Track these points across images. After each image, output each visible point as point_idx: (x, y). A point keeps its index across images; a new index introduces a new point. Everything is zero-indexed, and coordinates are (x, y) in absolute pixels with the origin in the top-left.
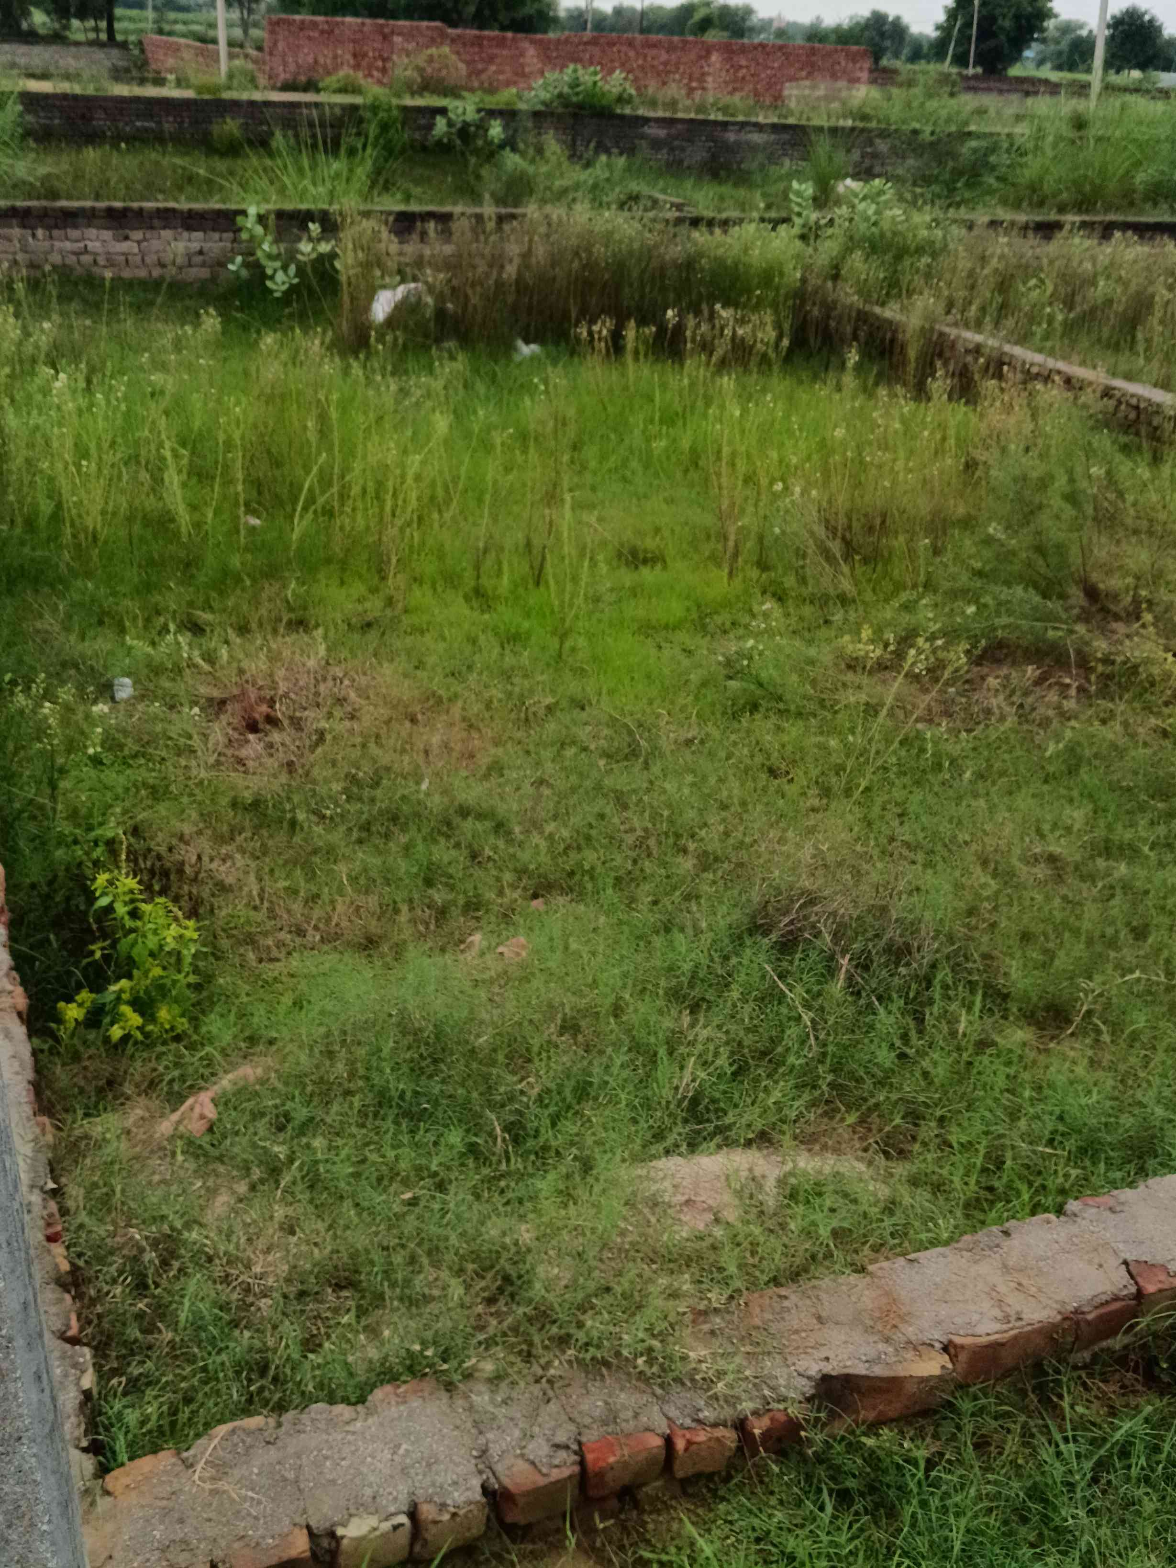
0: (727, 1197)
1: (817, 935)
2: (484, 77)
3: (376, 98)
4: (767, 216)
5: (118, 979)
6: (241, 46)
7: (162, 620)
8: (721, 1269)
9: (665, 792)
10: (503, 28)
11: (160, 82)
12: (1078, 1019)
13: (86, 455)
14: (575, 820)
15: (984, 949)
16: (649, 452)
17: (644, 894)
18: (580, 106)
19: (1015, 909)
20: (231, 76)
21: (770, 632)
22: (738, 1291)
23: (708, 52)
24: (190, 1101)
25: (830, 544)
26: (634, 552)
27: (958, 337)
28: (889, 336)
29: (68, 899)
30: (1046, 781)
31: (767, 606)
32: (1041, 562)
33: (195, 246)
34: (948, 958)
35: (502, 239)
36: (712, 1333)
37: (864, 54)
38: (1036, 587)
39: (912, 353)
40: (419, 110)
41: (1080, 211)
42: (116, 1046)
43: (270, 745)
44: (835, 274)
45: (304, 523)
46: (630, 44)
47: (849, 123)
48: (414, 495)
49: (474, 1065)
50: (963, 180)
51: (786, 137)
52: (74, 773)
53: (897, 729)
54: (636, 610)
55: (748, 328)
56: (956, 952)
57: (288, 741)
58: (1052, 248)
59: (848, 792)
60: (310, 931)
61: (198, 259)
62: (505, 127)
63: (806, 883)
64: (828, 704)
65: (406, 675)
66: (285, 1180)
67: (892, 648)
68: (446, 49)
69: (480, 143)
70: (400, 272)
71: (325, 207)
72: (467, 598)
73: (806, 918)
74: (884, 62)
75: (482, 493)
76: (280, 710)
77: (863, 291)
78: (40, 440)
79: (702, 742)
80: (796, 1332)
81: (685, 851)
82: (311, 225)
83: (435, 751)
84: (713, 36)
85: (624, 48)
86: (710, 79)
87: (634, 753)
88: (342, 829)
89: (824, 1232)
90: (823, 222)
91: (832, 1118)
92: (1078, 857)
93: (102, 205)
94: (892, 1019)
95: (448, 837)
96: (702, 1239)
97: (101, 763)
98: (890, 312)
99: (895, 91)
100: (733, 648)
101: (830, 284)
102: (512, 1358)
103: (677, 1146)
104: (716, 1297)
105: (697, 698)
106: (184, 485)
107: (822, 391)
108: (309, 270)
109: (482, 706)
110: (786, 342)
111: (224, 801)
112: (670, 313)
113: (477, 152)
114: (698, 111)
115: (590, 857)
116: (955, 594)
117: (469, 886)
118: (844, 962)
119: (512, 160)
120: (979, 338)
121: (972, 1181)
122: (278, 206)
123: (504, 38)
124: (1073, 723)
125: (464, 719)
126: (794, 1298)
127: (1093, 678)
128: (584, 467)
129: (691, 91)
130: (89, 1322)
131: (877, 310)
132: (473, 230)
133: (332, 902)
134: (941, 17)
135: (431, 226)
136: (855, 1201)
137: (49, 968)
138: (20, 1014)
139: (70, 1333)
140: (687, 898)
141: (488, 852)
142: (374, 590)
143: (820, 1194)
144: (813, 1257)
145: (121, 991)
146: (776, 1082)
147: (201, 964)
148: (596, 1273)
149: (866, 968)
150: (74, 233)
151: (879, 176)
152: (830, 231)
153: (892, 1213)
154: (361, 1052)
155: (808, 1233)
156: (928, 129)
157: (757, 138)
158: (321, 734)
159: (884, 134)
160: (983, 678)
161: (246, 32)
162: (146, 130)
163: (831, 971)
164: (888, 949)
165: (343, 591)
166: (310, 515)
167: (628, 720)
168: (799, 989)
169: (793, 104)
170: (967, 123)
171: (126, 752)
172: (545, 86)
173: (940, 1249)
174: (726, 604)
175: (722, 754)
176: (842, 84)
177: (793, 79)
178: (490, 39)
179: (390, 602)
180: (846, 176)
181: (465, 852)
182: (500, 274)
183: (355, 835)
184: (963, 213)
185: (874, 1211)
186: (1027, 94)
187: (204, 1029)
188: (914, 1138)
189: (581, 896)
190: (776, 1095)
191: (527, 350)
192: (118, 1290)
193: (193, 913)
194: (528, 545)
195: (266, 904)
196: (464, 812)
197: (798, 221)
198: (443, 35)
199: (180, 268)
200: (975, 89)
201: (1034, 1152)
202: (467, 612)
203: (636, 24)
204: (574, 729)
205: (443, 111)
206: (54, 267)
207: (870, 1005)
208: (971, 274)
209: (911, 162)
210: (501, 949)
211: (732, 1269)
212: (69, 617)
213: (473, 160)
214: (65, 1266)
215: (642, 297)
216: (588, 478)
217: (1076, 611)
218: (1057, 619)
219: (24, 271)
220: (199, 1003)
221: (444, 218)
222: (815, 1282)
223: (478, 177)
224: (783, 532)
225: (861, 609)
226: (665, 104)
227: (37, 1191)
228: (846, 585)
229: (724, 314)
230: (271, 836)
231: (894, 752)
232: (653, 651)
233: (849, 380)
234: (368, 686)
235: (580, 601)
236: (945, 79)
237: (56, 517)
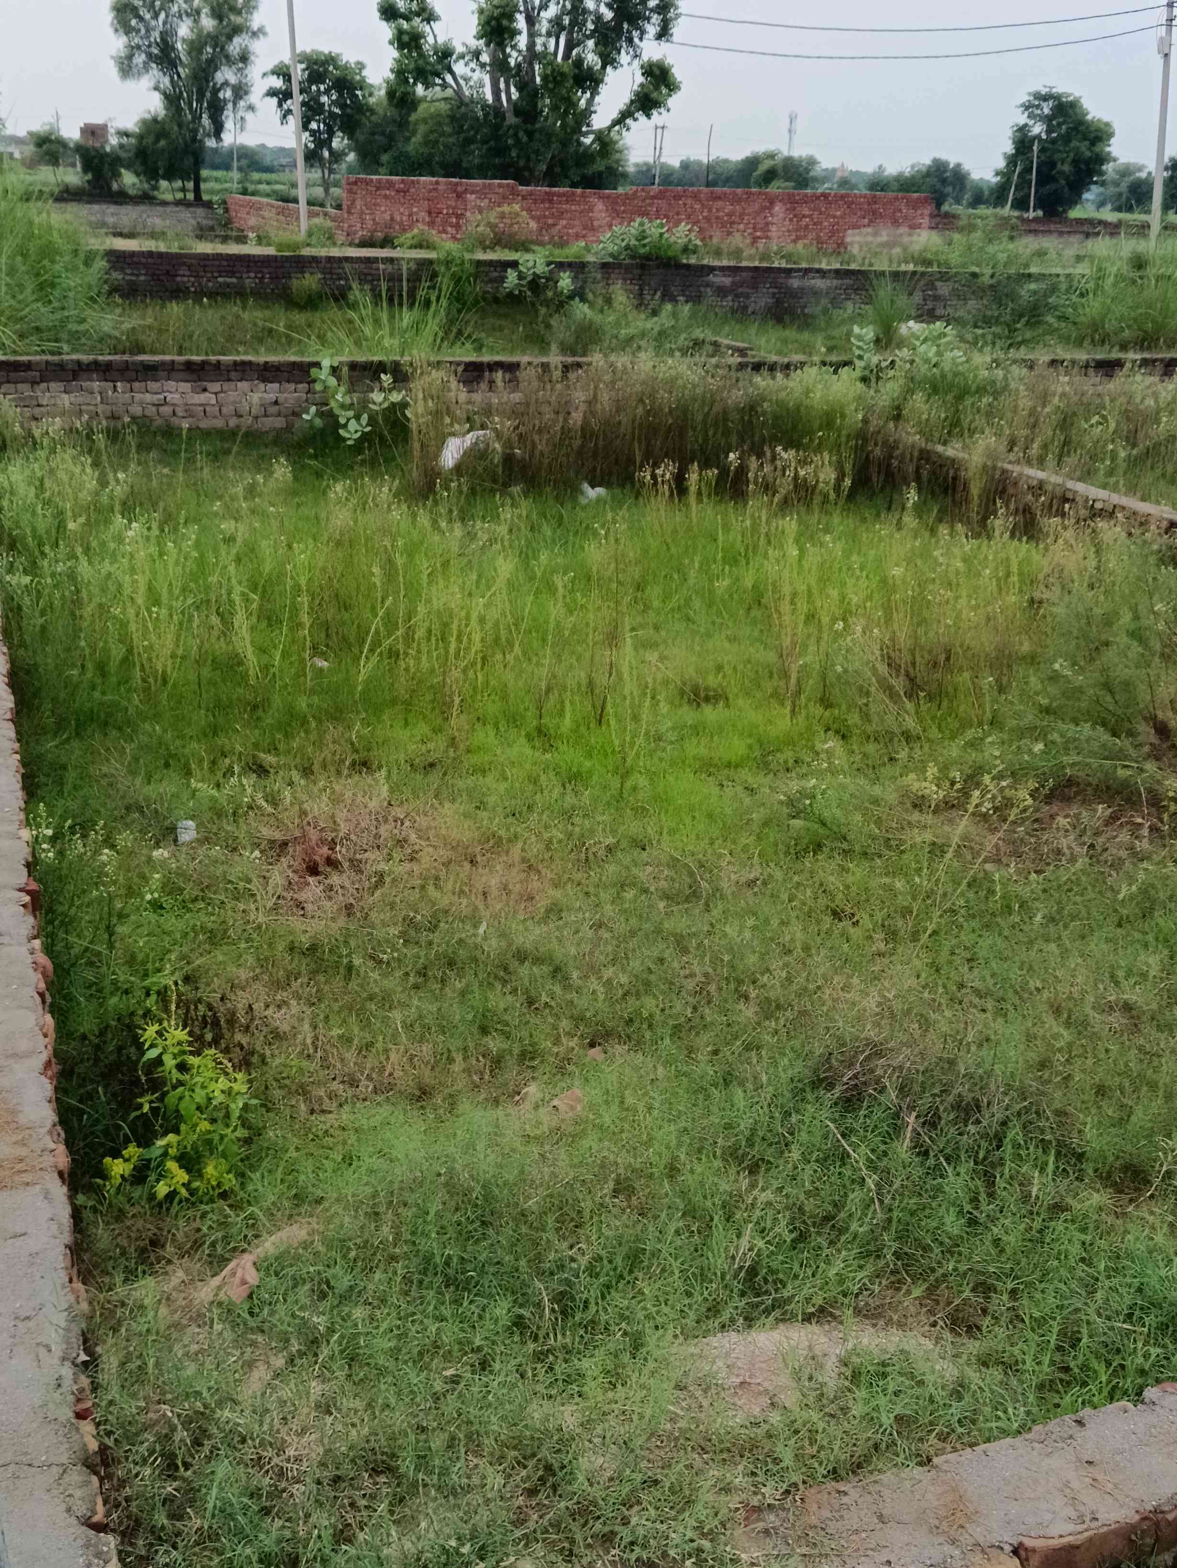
0: (784, 1379)
1: (882, 1090)
2: (555, 231)
3: (449, 253)
4: (828, 359)
5: (165, 1134)
6: (322, 205)
7: (227, 761)
8: (777, 1461)
9: (725, 935)
10: (574, 185)
11: (242, 239)
12: (1157, 1181)
13: (157, 602)
14: (635, 965)
15: (1057, 1105)
16: (711, 592)
17: (704, 1041)
18: (647, 257)
19: (1090, 1062)
20: (310, 234)
21: (833, 771)
22: (795, 1485)
23: (772, 203)
24: (232, 1265)
25: (893, 682)
26: (696, 691)
27: (1021, 474)
28: (951, 473)
29: (120, 1049)
30: (1119, 925)
31: (830, 744)
32: (1109, 698)
33: (272, 397)
34: (1019, 1114)
35: (568, 387)
36: (767, 1532)
37: (924, 202)
38: (1104, 724)
39: (975, 491)
40: (490, 263)
41: (1142, 349)
42: (160, 1205)
43: (331, 888)
44: (897, 414)
45: (370, 665)
46: (695, 197)
47: (911, 267)
48: (477, 637)
49: (524, 1229)
50: (1024, 320)
51: (848, 281)
52: (133, 918)
53: (965, 870)
54: (696, 748)
55: (810, 469)
56: (1027, 1110)
57: (347, 884)
58: (1113, 386)
59: (915, 937)
60: (364, 1082)
61: (273, 410)
62: (575, 279)
63: (870, 1032)
64: (893, 843)
65: (466, 816)
66: (324, 1353)
67: (958, 786)
68: (517, 207)
69: (550, 294)
70: (468, 419)
71: (398, 358)
72: (529, 738)
73: (872, 1071)
74: (945, 208)
75: (545, 632)
76: (341, 853)
77: (925, 431)
78: (113, 588)
79: (765, 883)
80: (856, 1532)
81: (747, 998)
82: (383, 376)
83: (494, 892)
84: (774, 188)
85: (689, 201)
86: (774, 228)
87: (694, 895)
88: (398, 974)
89: (887, 1420)
90: (884, 364)
91: (898, 1289)
92: (1154, 1006)
93: (182, 358)
94: (960, 1180)
95: (505, 982)
96: (757, 1425)
97: (161, 907)
98: (953, 450)
99: (956, 236)
100: (794, 786)
101: (891, 425)
102: (552, 1557)
103: (732, 1320)
104: (770, 1492)
105: (759, 838)
106: (252, 629)
107: (884, 529)
108: (380, 419)
109: (541, 846)
110: (848, 482)
111: (281, 946)
112: (732, 456)
113: (547, 303)
114: (761, 260)
115: (649, 1004)
116: (1021, 733)
117: (525, 1034)
118: (911, 1119)
119: (581, 310)
120: (1041, 475)
121: (1046, 1360)
122: (352, 359)
123: (573, 194)
124: (1145, 865)
125: (524, 860)
126: (854, 1494)
127: (1166, 817)
128: (647, 607)
129: (755, 240)
130: (117, 1506)
131: (940, 448)
132: (540, 378)
133: (386, 1051)
134: (1001, 164)
135: (499, 375)
136: (921, 1383)
137: (97, 1121)
138: (61, 1174)
139: (95, 1519)
140: (748, 1048)
141: (544, 998)
142: (437, 730)
143: (885, 1375)
144: (876, 1447)
145: (168, 1145)
146: (839, 1251)
147: (251, 1116)
148: (644, 1464)
149: (933, 1125)
150: (153, 385)
151: (939, 318)
152: (891, 373)
153: (960, 1398)
154: (408, 1213)
155: (870, 1419)
156: (988, 271)
157: (819, 283)
158: (381, 875)
159: (944, 277)
160: (1052, 817)
161: (326, 191)
162: (228, 285)
163: (897, 1129)
164: (957, 1106)
165: (407, 733)
166: (375, 659)
167: (689, 861)
168: (864, 1149)
169: (855, 250)
170: (1027, 266)
171: (186, 895)
172: (612, 239)
173: (1008, 1440)
174: (789, 741)
175: (785, 897)
176: (903, 230)
177: (856, 227)
178: (559, 195)
179: (453, 742)
180: (909, 318)
181: (522, 998)
182: (566, 420)
183: (411, 980)
184: (1022, 353)
185: (940, 1396)
186: (1087, 235)
187: (250, 1188)
188: (985, 1311)
189: (638, 1045)
190: (837, 1266)
191: (593, 493)
192: (148, 1471)
193: (245, 1064)
194: (591, 684)
195: (319, 1054)
196: (522, 956)
197: (859, 364)
198: (514, 193)
199: (256, 418)
200: (1035, 232)
201: (1112, 1328)
202: (528, 751)
203: (703, 180)
204: (635, 871)
205: (514, 264)
206: (134, 418)
207: (938, 1166)
208: (1032, 412)
209: (972, 304)
210: (555, 1102)
211: (788, 1460)
212: (136, 760)
213: (543, 311)
214: (93, 1446)
215: (706, 439)
216: (652, 616)
217: (1147, 749)
218: (1126, 758)
219: (104, 423)
220: (248, 1158)
221: (511, 368)
222: (876, 1476)
223: (548, 326)
224: (846, 671)
225: (926, 748)
226: (730, 254)
227: (68, 1364)
228: (910, 723)
229: (785, 455)
230: (326, 982)
231: (962, 894)
232: (716, 790)
233: (909, 520)
234: (429, 828)
235: (640, 741)
236: (1004, 222)
237: (127, 661)
